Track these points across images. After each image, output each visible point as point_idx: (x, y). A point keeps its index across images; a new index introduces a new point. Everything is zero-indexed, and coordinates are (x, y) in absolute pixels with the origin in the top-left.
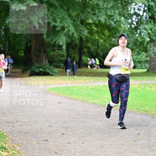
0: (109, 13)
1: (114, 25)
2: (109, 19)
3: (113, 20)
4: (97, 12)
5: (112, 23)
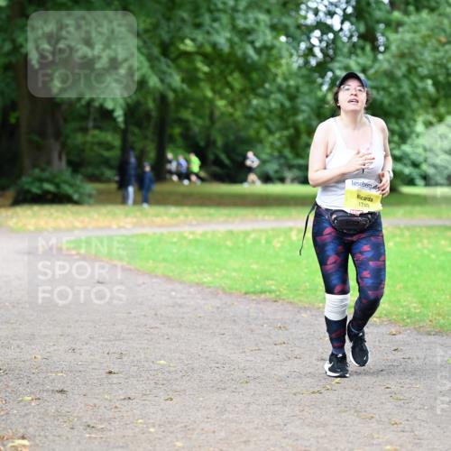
0: (241, 24)
2: (242, 39)
3: (252, 43)
4: (207, 18)
5: (251, 52)
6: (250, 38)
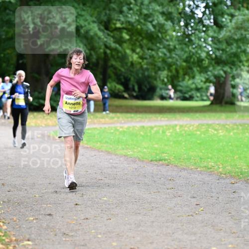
1: (153, 29)
2: (145, 20)
3: (151, 22)
5: (150, 27)
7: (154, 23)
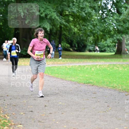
0: (81, 6)
2: (81, 10)
3: (84, 11)
6: (84, 10)
7: (86, 12)
